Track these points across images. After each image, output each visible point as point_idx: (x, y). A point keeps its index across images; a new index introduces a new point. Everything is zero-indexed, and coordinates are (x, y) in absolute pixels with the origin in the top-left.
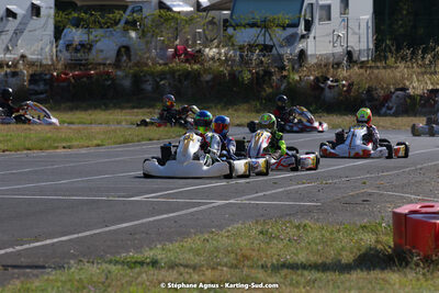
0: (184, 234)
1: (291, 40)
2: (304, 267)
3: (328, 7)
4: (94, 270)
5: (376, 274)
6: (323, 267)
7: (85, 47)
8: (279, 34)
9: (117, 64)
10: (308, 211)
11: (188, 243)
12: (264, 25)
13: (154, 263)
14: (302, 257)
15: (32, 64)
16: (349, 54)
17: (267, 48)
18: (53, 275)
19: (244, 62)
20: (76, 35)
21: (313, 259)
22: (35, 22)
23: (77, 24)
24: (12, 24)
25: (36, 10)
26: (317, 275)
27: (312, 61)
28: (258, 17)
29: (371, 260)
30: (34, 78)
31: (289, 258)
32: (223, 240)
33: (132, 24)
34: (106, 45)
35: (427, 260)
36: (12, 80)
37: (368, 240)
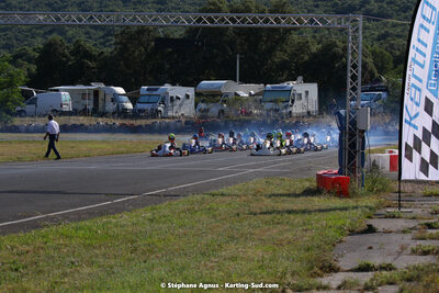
0: (236, 183)
1: (286, 107)
2: (281, 195)
3: (300, 95)
4: (199, 197)
5: (310, 198)
6: (289, 195)
7: (207, 110)
8: (281, 105)
9: (219, 117)
10: (286, 173)
11: (237, 186)
12: (275, 101)
13: (223, 195)
14: (281, 191)
15: (186, 117)
16: (309, 112)
17: (277, 110)
18: (182, 199)
19: (268, 115)
20: (202, 106)
21: (285, 192)
22: (188, 101)
23: (203, 101)
24: (178, 102)
25: (188, 96)
26: (285, 198)
27: (294, 115)
28: (273, 98)
29: (308, 192)
30: (186, 123)
31: (276, 192)
32: (251, 185)
33: (225, 102)
34: (214, 109)
35: (329, 192)
36: (179, 124)
37: (307, 184)
